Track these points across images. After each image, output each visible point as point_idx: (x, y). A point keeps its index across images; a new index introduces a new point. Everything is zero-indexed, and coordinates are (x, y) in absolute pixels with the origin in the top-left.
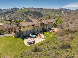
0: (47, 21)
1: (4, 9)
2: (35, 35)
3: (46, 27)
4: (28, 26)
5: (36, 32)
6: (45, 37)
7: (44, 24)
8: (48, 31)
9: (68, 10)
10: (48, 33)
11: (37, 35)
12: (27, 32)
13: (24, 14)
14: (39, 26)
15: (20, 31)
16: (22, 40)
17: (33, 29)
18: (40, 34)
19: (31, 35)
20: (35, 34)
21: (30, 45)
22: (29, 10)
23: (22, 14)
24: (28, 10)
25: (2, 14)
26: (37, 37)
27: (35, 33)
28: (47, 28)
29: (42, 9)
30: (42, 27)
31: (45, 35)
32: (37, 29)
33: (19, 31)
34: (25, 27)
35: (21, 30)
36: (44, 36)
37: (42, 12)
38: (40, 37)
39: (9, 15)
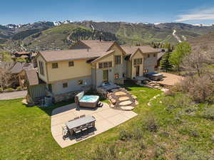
0: (139, 49)
1: (14, 26)
2: (98, 97)
3: (134, 70)
4: (71, 63)
5: (101, 86)
6: (137, 103)
7: (127, 58)
8: (142, 82)
9: (190, 26)
10: (142, 90)
11: (103, 98)
12: (65, 85)
13: (68, 38)
14: (111, 63)
15: (41, 81)
16: (45, 115)
17: (91, 76)
18: (117, 94)
19: (80, 95)
20: (97, 94)
21: (74, 141)
22: (83, 27)
23: (64, 38)
24: (80, 27)
25: (8, 37)
26: (105, 104)
27: (95, 90)
28: (138, 73)
29: (117, 25)
30: (120, 69)
31: (135, 97)
32: (106, 73)
33: (37, 83)
34: (59, 65)
35: (44, 78)
36: (129, 102)
37: (117, 34)
38: (117, 105)
39: (26, 40)
